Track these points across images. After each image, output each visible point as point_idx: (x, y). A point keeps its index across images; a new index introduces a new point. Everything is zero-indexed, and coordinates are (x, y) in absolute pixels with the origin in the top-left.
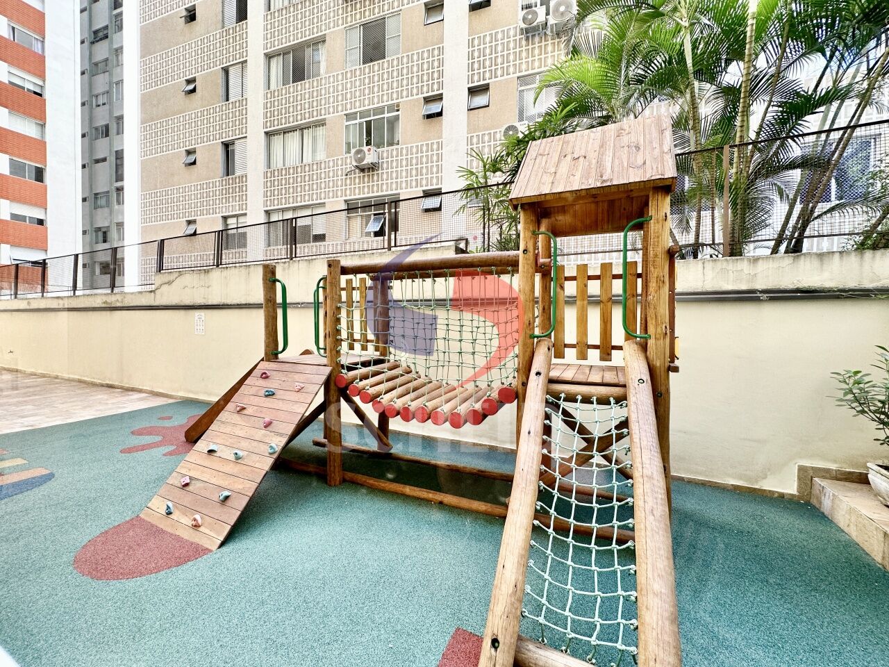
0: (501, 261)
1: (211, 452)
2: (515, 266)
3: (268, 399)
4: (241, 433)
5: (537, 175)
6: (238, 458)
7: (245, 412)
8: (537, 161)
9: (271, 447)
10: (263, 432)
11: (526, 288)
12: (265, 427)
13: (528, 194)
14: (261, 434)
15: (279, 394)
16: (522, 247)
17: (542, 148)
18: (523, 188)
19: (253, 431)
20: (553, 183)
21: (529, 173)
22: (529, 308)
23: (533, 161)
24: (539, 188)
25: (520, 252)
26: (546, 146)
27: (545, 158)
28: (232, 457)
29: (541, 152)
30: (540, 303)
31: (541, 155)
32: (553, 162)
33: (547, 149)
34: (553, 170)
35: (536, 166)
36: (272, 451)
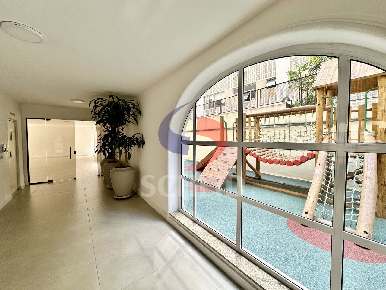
0: (308, 109)
1: (210, 169)
2: (315, 110)
3: (224, 156)
4: (219, 165)
5: (324, 77)
6: (219, 170)
7: (218, 159)
8: (325, 71)
9: (228, 168)
10: (225, 164)
11: (319, 118)
12: (225, 163)
13: (320, 85)
14: (224, 165)
15: (227, 154)
16: (318, 103)
17: (328, 64)
18: (318, 83)
19: (222, 164)
20: (331, 79)
21: (321, 76)
22: (321, 125)
23: (323, 71)
24: (325, 82)
25: (317, 105)
26: (329, 64)
27: (328, 69)
28: (217, 170)
29: (327, 66)
30: (327, 123)
31: (326, 68)
32: (332, 70)
33: (330, 65)
34: (332, 74)
35: (324, 73)
36: (229, 169)
